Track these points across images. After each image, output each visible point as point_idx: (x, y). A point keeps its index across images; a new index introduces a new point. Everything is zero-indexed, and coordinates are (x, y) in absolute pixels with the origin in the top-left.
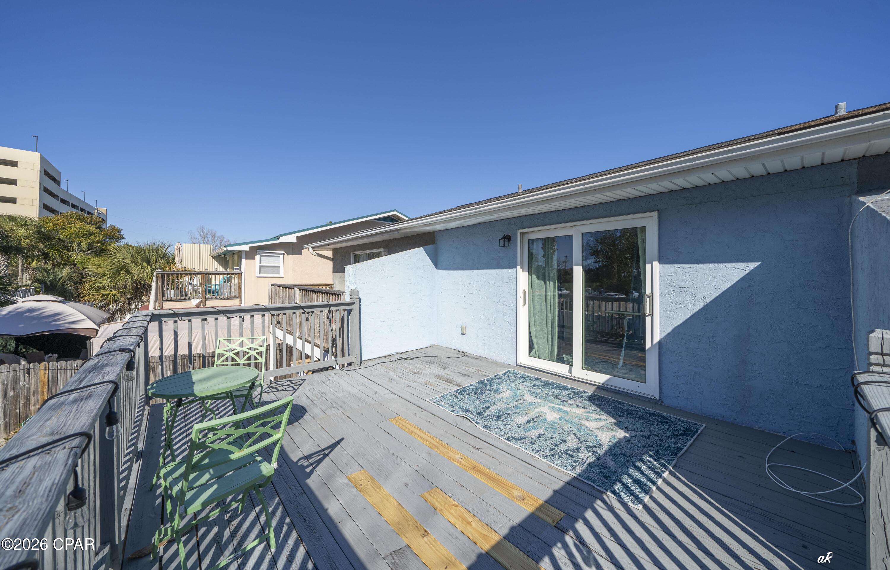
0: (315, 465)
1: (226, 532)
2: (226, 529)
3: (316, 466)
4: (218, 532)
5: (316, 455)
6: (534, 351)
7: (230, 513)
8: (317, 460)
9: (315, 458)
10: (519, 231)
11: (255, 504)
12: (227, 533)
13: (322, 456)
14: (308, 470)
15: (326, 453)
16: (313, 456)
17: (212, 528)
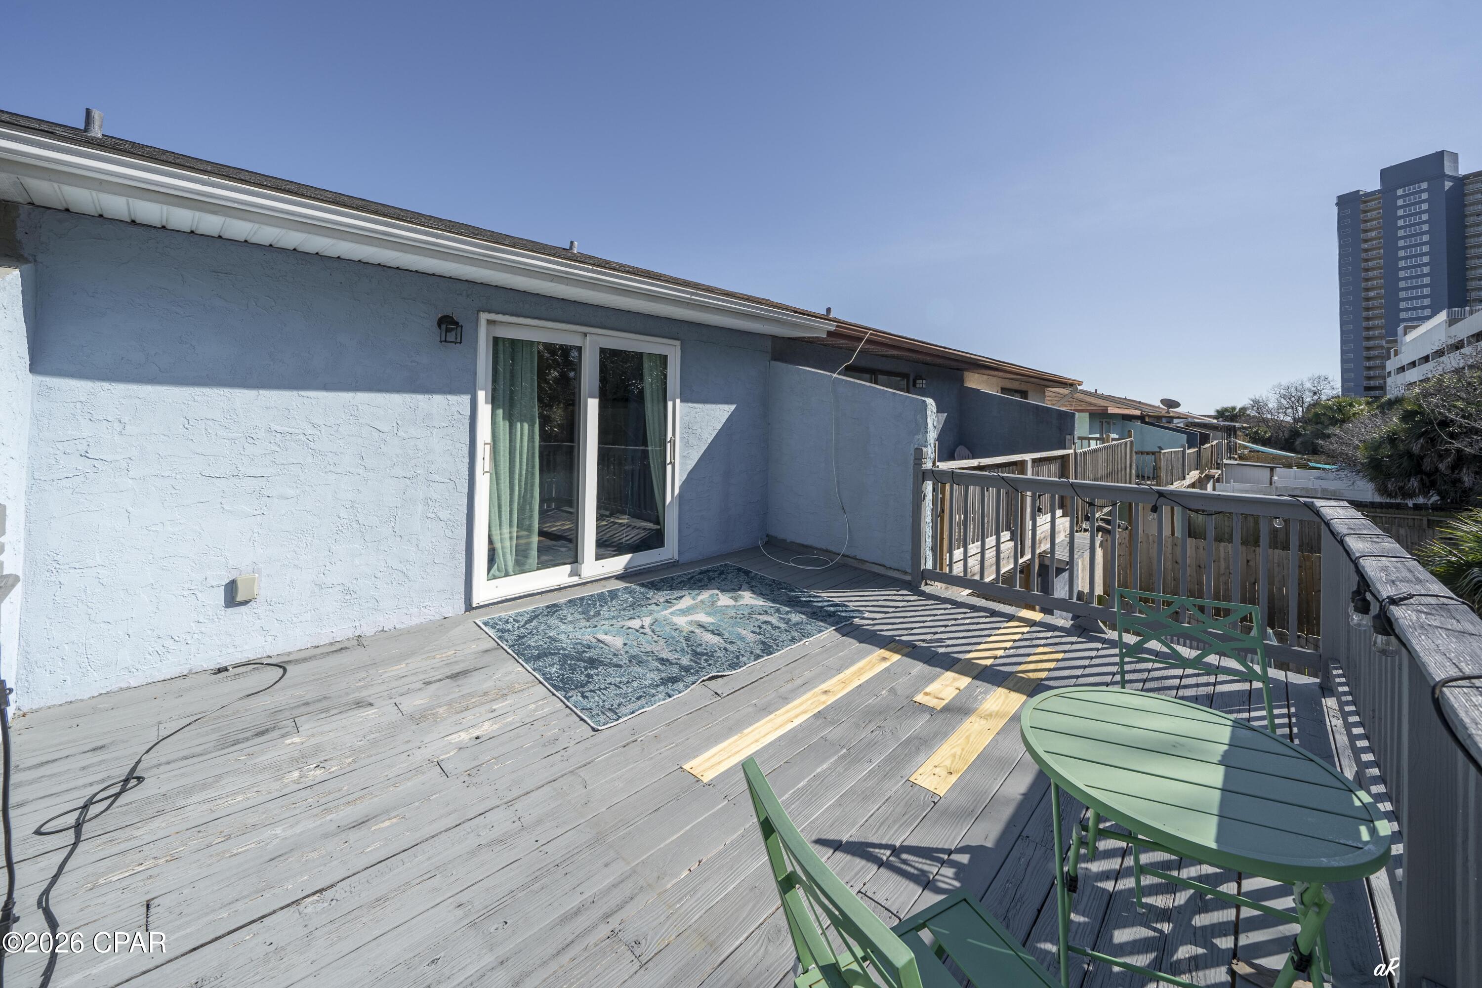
0: (941, 856)
1: (1182, 902)
2: (1180, 906)
3: (943, 851)
4: (1195, 913)
5: (909, 869)
6: (496, 566)
7: (1159, 926)
8: (926, 858)
9: (917, 865)
10: (484, 317)
11: (1105, 898)
12: (1182, 898)
13: (904, 856)
14: (964, 859)
15: (888, 853)
16: (916, 872)
17: (1204, 928)
